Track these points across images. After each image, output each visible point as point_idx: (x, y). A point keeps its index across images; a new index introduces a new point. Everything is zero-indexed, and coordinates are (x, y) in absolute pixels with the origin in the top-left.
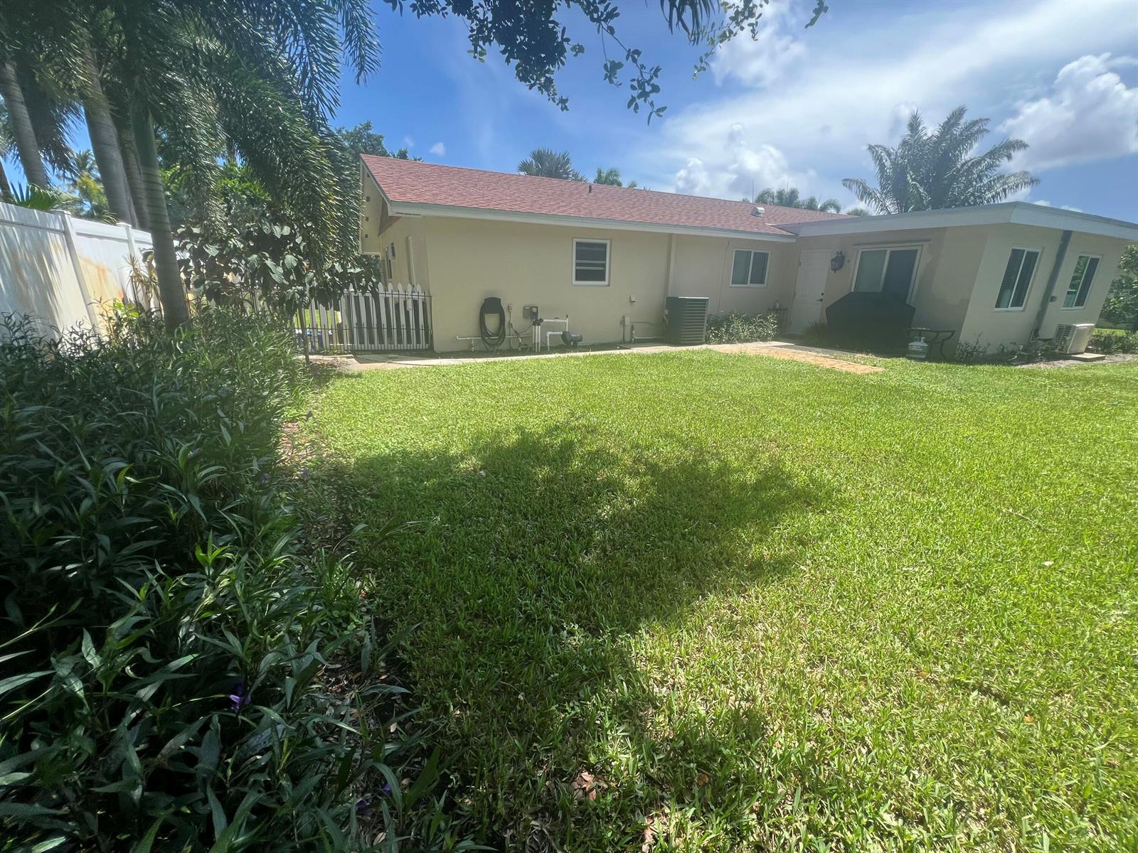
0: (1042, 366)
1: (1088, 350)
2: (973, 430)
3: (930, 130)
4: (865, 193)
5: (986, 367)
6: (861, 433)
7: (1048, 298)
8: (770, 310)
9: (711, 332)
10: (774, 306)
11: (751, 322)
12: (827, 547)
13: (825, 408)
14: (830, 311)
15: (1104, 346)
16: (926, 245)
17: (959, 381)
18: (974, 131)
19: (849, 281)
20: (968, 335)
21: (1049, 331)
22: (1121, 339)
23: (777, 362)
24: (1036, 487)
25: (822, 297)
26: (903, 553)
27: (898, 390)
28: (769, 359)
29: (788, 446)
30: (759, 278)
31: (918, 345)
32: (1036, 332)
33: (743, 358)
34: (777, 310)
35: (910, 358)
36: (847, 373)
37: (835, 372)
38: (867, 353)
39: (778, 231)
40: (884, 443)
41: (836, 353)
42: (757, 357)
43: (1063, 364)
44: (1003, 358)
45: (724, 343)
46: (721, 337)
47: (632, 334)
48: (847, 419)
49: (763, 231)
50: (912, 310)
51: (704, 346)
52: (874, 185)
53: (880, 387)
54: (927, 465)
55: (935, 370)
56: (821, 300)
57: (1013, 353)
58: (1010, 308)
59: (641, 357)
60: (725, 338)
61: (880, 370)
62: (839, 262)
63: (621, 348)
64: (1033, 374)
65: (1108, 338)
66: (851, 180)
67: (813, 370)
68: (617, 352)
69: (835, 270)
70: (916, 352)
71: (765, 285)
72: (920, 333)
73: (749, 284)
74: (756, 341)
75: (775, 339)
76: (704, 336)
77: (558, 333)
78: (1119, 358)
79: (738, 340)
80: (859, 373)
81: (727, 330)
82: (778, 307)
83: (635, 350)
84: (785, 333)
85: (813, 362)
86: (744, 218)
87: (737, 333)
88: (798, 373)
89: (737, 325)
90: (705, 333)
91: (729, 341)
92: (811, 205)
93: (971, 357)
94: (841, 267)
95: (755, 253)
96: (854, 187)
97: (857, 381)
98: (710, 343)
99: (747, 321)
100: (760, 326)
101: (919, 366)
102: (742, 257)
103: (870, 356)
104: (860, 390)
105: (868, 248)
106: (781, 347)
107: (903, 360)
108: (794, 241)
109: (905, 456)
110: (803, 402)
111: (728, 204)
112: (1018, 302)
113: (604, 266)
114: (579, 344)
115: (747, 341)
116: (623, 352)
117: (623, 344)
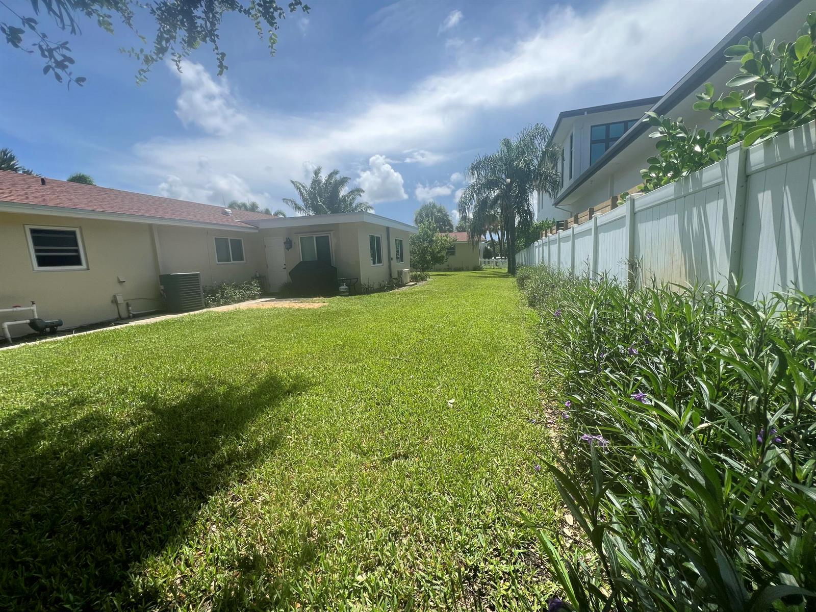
0: (397, 290)
1: (410, 281)
2: (374, 324)
3: (323, 177)
4: (298, 208)
5: (376, 294)
6: (319, 339)
7: (390, 259)
8: (253, 279)
9: (209, 298)
10: (256, 275)
11: (240, 288)
12: (305, 415)
13: (296, 331)
14: (291, 274)
15: (415, 279)
16: (332, 233)
17: (365, 303)
18: (343, 181)
19: (297, 256)
20: (364, 280)
21: (395, 275)
22: (419, 275)
23: (264, 311)
24: (402, 343)
25: (285, 267)
26: (349, 400)
27: (337, 312)
28: (258, 310)
29: (274, 360)
30: (238, 256)
31: (343, 288)
32: (390, 275)
33: (237, 312)
34: (257, 278)
35: (341, 296)
36: (309, 309)
37: (302, 310)
38: (319, 297)
39: (244, 225)
40: (332, 342)
41: (301, 299)
42: (248, 309)
43: (404, 288)
44: (381, 289)
45: (222, 305)
46: (219, 301)
47: (128, 310)
48: (310, 334)
49: (232, 224)
50: (335, 269)
51: (205, 310)
52: (301, 203)
53: (328, 313)
54: (355, 347)
55: (354, 299)
56: (285, 268)
57: (385, 286)
58: (377, 265)
59: (142, 327)
60: (222, 301)
61: (326, 304)
62: (289, 244)
63: (117, 324)
64: (393, 294)
65: (415, 275)
66: (287, 200)
67: (288, 311)
68: (112, 328)
69: (288, 249)
70: (343, 292)
71: (245, 261)
72: (343, 281)
73: (232, 262)
74: (247, 300)
75: (261, 298)
76: (203, 302)
77: (24, 322)
78: (421, 283)
79: (233, 301)
80: (316, 308)
81: (222, 296)
82: (258, 276)
83: (133, 324)
84: (266, 293)
85: (288, 307)
86: (217, 216)
87: (231, 296)
88: (279, 314)
89: (229, 290)
90: (203, 300)
91: (226, 304)
92: (267, 212)
93: (368, 291)
94: (291, 247)
95: (231, 240)
96: (290, 203)
97: (314, 312)
98: (210, 307)
99: (237, 287)
100: (248, 290)
101: (346, 299)
102: (221, 243)
103: (321, 298)
104: (316, 316)
105: (304, 235)
106: (266, 301)
107: (338, 297)
108: (257, 231)
109: (344, 346)
110: (282, 330)
111: (202, 206)
112: (380, 262)
113: (77, 251)
114: (59, 328)
115: (241, 301)
116: (118, 327)
117: (119, 320)
